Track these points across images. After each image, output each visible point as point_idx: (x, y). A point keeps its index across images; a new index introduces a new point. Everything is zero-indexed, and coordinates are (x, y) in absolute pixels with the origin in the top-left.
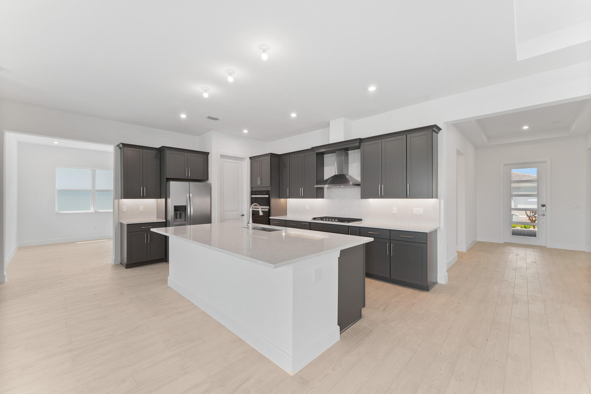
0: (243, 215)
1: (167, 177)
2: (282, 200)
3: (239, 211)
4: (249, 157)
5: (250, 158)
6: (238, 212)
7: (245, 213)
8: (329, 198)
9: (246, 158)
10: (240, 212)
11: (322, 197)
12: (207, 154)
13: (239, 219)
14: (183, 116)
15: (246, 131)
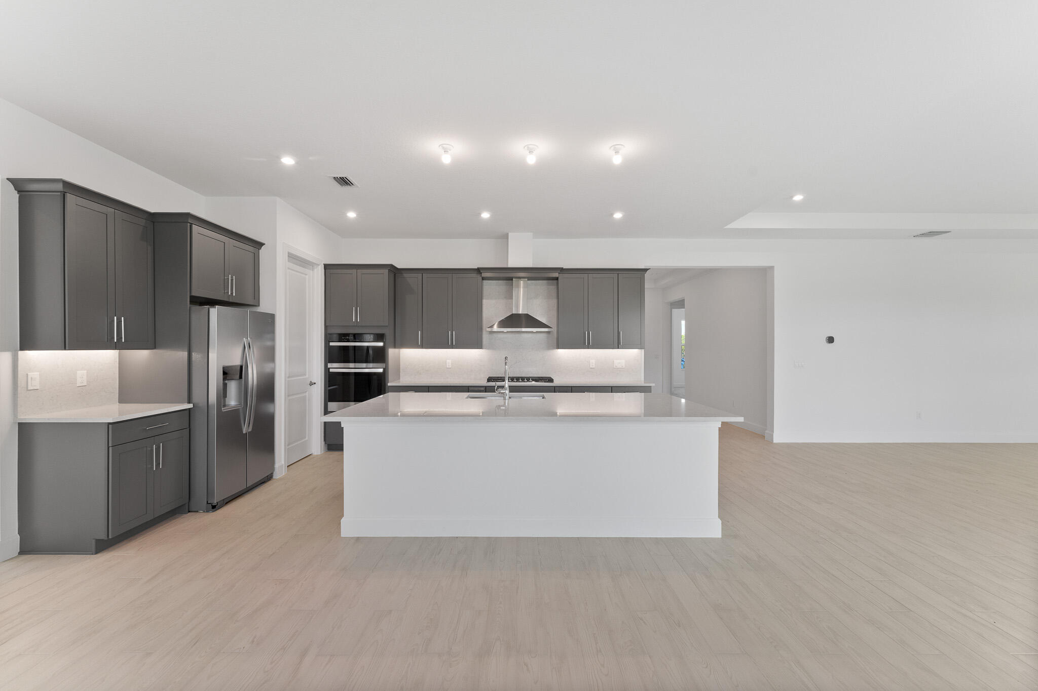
0: (312, 384)
1: (194, 294)
3: (305, 374)
4: (324, 264)
5: (327, 267)
6: (305, 377)
9: (315, 265)
10: (307, 376)
12: (258, 245)
13: (306, 392)
15: (352, 215)
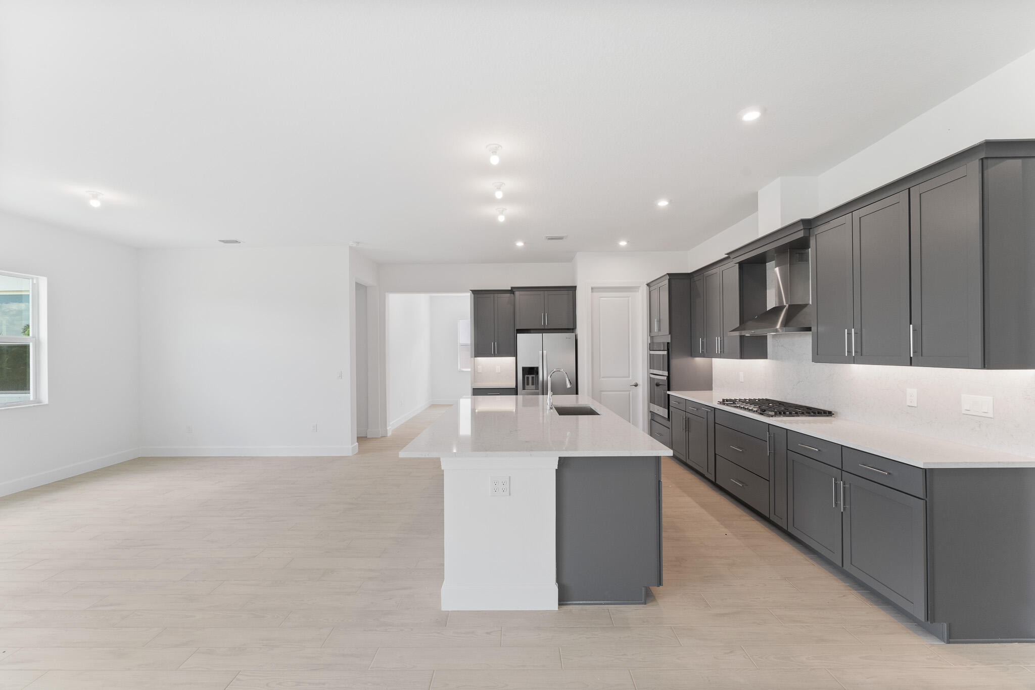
0: (636, 385)
1: (516, 329)
2: (699, 360)
3: (629, 377)
4: (646, 284)
5: (649, 285)
6: (627, 379)
7: (640, 382)
8: (775, 358)
9: (640, 287)
10: (631, 378)
11: (763, 355)
12: (573, 289)
13: (629, 391)
14: (520, 244)
15: (623, 243)
